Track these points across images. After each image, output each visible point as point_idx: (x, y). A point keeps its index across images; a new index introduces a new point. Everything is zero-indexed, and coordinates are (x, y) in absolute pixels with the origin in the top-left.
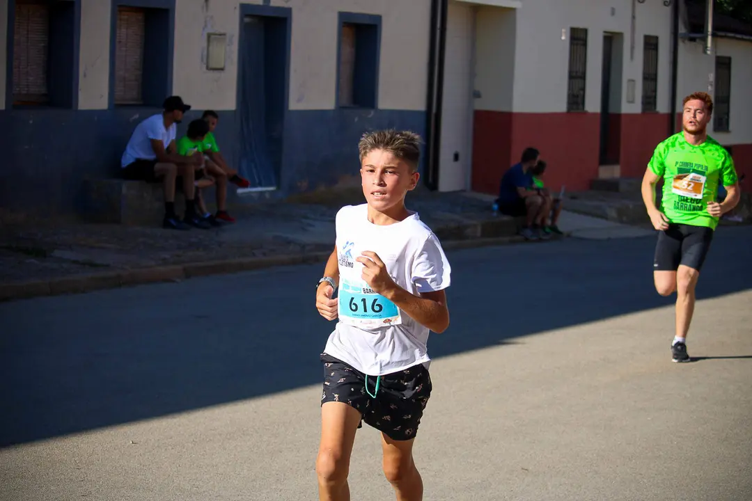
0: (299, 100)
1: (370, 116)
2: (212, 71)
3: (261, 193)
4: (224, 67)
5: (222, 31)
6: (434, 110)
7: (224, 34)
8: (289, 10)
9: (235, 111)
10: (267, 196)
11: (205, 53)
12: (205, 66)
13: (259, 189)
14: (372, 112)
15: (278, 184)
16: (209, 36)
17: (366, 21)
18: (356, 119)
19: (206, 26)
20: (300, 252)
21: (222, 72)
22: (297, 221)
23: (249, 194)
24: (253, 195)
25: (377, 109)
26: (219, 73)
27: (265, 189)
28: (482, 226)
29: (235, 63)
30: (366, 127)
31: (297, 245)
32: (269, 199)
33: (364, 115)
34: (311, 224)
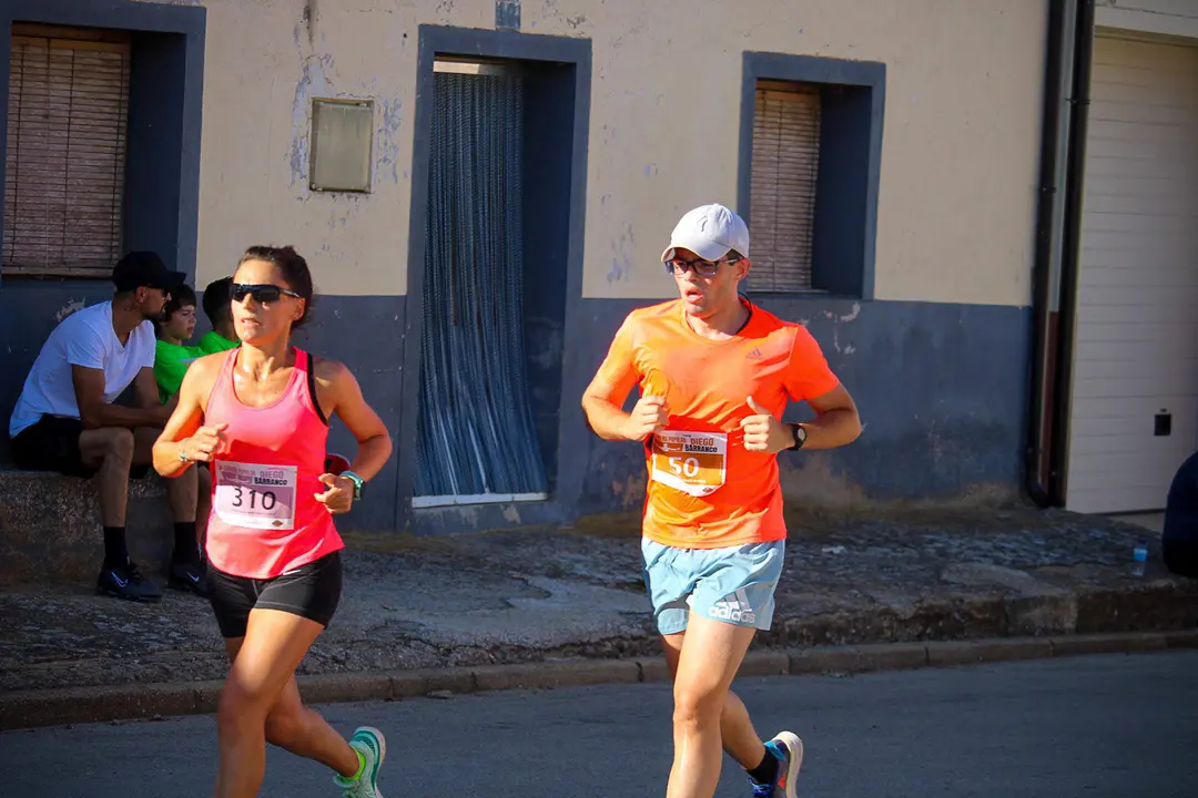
0: (616, 274)
1: (846, 318)
2: (328, 195)
3: (493, 506)
4: (369, 186)
5: (363, 95)
6: (1053, 304)
7: (369, 103)
8: (584, 46)
9: (405, 297)
10: (512, 515)
11: (306, 146)
12: (306, 182)
13: (488, 497)
14: (856, 308)
15: (550, 487)
16: (316, 105)
17: (837, 78)
19: (307, 79)
20: (428, 665)
21: (362, 197)
22: (520, 582)
23: (453, 509)
24: (463, 512)
25: (871, 300)
26: (353, 200)
27: (507, 497)
28: (1081, 601)
29: (405, 175)
30: (836, 344)
31: (428, 648)
32: (514, 522)
33: (829, 315)
34: (546, 592)
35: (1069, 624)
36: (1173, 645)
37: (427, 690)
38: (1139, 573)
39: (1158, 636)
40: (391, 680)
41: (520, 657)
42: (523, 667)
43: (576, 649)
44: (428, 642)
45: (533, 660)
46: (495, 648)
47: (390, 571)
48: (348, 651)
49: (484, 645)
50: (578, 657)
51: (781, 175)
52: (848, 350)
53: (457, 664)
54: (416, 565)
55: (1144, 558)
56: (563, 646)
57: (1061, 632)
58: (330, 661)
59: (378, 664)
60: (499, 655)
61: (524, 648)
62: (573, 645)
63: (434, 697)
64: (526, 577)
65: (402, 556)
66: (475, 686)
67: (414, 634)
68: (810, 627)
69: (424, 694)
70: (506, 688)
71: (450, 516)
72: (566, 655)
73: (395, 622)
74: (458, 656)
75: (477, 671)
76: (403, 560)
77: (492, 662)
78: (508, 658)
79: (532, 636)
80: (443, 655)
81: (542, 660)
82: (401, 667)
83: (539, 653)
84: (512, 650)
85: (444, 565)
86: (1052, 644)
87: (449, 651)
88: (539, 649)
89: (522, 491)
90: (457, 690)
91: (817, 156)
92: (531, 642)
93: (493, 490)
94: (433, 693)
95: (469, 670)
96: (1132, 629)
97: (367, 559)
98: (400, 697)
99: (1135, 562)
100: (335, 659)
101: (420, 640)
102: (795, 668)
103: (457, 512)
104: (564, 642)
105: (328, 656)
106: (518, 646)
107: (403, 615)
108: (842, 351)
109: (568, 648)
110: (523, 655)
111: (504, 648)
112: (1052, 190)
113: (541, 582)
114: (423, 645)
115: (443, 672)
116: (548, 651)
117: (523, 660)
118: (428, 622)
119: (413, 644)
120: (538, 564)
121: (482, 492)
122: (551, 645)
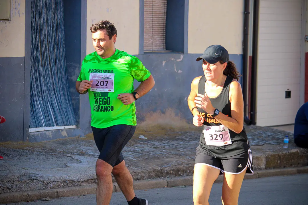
1: (179, 60)
3: (58, 131)
4: (10, 18)
6: (250, 53)
9: (25, 57)
10: (64, 134)
13: (56, 128)
14: (182, 56)
15: (77, 123)
18: (164, 63)
20: (41, 189)
21: (8, 22)
22: (70, 158)
23: (44, 132)
24: (47, 133)
25: (187, 54)
26: (4, 23)
27: (62, 127)
28: (267, 158)
29: (23, 14)
30: (175, 70)
31: (40, 182)
32: (65, 136)
33: (173, 59)
34: (79, 161)
35: (263, 166)
36: (299, 172)
37: (41, 198)
38: (286, 147)
39: (293, 169)
40: (28, 195)
41: (73, 185)
42: (74, 188)
43: (92, 181)
44: (40, 181)
45: (78, 185)
46: (64, 181)
47: (23, 155)
48: (12, 185)
49: (60, 181)
50: (93, 184)
51: (154, 10)
52: (180, 71)
53: (51, 188)
54: (32, 153)
55: (287, 142)
56: (88, 180)
57: (260, 169)
58: (6, 189)
59: (23, 189)
60: (65, 184)
61: (74, 181)
62: (91, 179)
63: (43, 200)
64: (72, 156)
65: (27, 150)
66: (58, 196)
67: (35, 178)
68: (173, 170)
69: (40, 199)
70: (69, 196)
71: (43, 135)
72: (89, 183)
73: (28, 173)
74: (50, 185)
75: (59, 190)
76: (27, 151)
77: (63, 187)
78: (69, 185)
79: (77, 177)
80: (46, 185)
81: (80, 185)
82: (31, 190)
83: (79, 183)
84: (70, 182)
85: (42, 152)
86: (258, 173)
87: (48, 183)
88: (80, 181)
89: (68, 125)
90: (51, 197)
91: (166, 3)
92: (76, 180)
93: (57, 125)
94: (43, 199)
95: (55, 190)
96: (284, 167)
97: (14, 151)
98: (32, 201)
99: (284, 144)
100: (8, 188)
101: (37, 180)
102: (169, 185)
103: (45, 133)
104: (88, 179)
105: (5, 187)
106: (73, 181)
107: (30, 171)
108: (178, 72)
109: (89, 181)
110: (74, 184)
111: (67, 182)
112: (248, 13)
113: (77, 157)
114: (38, 182)
115: (46, 191)
116: (83, 182)
117: (74, 186)
118: (40, 173)
119: (35, 181)
120: (76, 151)
121: (54, 126)
122: (83, 180)
